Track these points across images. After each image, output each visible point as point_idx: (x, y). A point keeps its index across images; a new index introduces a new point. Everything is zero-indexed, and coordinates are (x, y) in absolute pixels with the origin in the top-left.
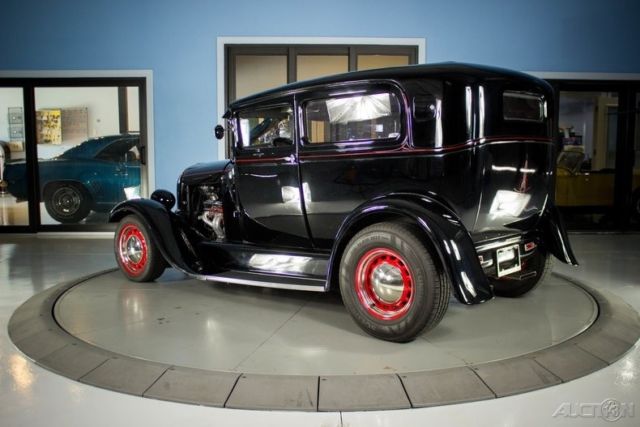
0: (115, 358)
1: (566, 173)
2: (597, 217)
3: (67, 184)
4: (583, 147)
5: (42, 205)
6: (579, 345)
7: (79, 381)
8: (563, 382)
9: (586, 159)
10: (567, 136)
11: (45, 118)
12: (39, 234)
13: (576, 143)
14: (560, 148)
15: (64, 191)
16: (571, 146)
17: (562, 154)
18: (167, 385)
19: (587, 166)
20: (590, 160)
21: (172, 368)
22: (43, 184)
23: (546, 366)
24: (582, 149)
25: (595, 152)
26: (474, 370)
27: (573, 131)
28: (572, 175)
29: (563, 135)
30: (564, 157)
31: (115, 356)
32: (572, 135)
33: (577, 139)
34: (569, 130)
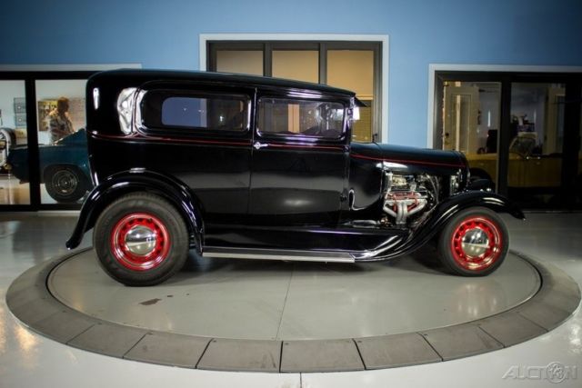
0: (100, 324)
1: (518, 157)
2: (547, 197)
3: (65, 167)
4: (535, 133)
5: (43, 187)
6: (521, 313)
7: (66, 344)
8: (504, 347)
9: (537, 144)
10: (521, 123)
11: (47, 108)
12: (40, 212)
13: (529, 130)
14: (515, 134)
15: (63, 174)
16: (525, 133)
17: (515, 140)
18: (145, 349)
19: (538, 151)
20: (541, 146)
21: (150, 333)
22: (43, 167)
23: (489, 332)
24: (534, 136)
25: (545, 138)
26: (423, 335)
27: (526, 119)
28: (523, 159)
29: (517, 122)
30: (517, 142)
31: (100, 322)
32: (525, 122)
33: (530, 127)
34: (523, 118)
